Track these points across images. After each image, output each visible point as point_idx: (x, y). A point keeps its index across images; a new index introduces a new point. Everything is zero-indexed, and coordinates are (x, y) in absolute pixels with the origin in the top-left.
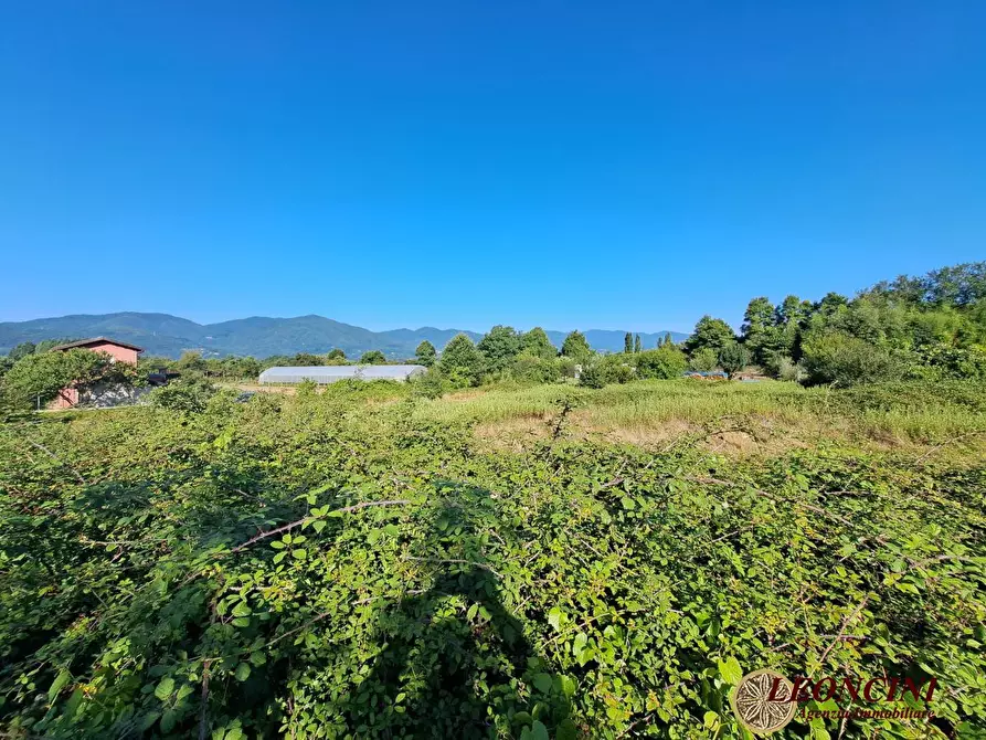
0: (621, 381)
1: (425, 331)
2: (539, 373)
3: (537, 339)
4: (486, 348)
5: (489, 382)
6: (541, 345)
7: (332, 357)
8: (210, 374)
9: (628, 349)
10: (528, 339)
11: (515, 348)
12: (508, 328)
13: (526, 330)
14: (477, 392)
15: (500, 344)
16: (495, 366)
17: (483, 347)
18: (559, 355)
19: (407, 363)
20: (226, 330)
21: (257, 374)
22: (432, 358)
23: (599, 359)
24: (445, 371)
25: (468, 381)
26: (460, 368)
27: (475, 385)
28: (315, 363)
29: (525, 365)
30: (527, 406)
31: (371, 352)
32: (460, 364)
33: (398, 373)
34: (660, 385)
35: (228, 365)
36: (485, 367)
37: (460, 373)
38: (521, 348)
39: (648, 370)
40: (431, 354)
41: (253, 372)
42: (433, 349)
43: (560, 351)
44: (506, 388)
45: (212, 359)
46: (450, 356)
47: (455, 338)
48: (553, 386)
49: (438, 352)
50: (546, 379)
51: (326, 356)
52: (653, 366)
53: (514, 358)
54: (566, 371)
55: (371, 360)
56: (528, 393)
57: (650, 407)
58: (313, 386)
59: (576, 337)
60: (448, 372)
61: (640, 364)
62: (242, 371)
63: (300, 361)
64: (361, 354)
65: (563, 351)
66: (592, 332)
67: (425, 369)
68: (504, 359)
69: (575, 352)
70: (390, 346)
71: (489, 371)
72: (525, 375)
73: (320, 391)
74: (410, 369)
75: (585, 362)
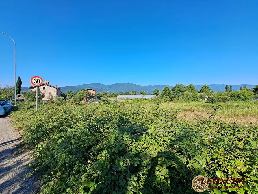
0: (224, 101)
1: (157, 86)
2: (192, 98)
3: (191, 88)
4: (174, 90)
5: (175, 100)
6: (192, 89)
7: (133, 93)
8: (108, 96)
9: (227, 90)
10: (188, 87)
11: (184, 90)
12: (181, 84)
13: (187, 85)
14: (171, 103)
15: (179, 89)
16: (177, 95)
17: (173, 90)
18: (199, 92)
19: (151, 94)
20: (110, 86)
21: (117, 97)
22: (158, 93)
23: (215, 94)
24: (162, 97)
25: (169, 100)
26: (166, 96)
27: (171, 101)
28: (129, 94)
29: (187, 95)
30: (188, 107)
31: (142, 91)
32: (166, 95)
33: (149, 97)
34: (241, 103)
35: (111, 94)
36: (174, 96)
37: (166, 97)
38: (185, 90)
39: (236, 98)
40: (158, 92)
41: (116, 96)
42: (158, 91)
43: (199, 91)
44: (181, 102)
45: (108, 93)
46: (163, 93)
47: (165, 88)
48: (197, 102)
49: (160, 91)
50: (194, 100)
51: (132, 92)
52: (238, 96)
53: (183, 93)
54: (202, 97)
55: (142, 94)
56: (188, 104)
57: (238, 110)
58: (129, 100)
59: (205, 87)
60: (163, 97)
61: (232, 96)
62: (114, 96)
63: (126, 93)
64: (139, 92)
65: (201, 92)
66: (212, 85)
67: (156, 96)
68: (180, 94)
69: (205, 92)
70: (147, 90)
71: (175, 97)
72: (187, 98)
73: (130, 101)
74: (152, 96)
75: (209, 95)
